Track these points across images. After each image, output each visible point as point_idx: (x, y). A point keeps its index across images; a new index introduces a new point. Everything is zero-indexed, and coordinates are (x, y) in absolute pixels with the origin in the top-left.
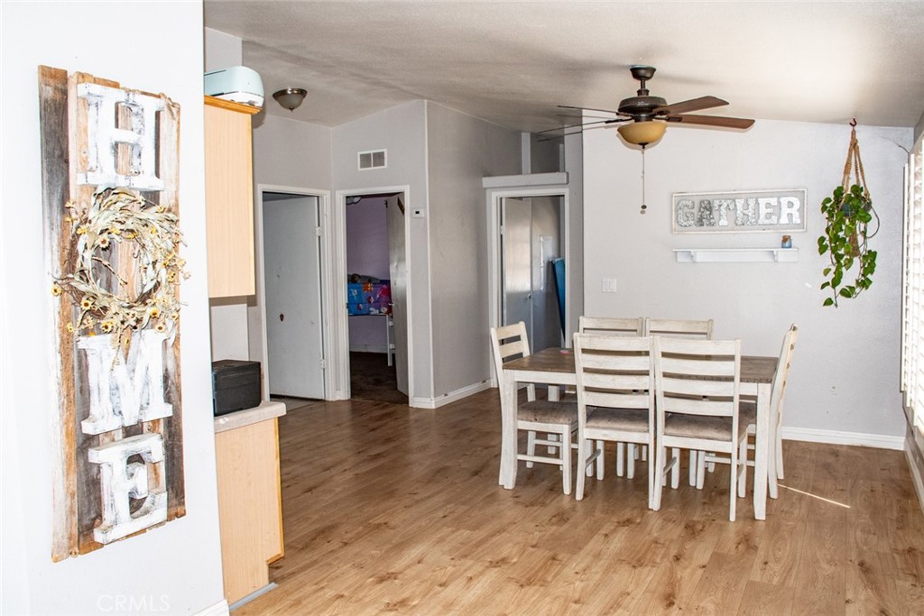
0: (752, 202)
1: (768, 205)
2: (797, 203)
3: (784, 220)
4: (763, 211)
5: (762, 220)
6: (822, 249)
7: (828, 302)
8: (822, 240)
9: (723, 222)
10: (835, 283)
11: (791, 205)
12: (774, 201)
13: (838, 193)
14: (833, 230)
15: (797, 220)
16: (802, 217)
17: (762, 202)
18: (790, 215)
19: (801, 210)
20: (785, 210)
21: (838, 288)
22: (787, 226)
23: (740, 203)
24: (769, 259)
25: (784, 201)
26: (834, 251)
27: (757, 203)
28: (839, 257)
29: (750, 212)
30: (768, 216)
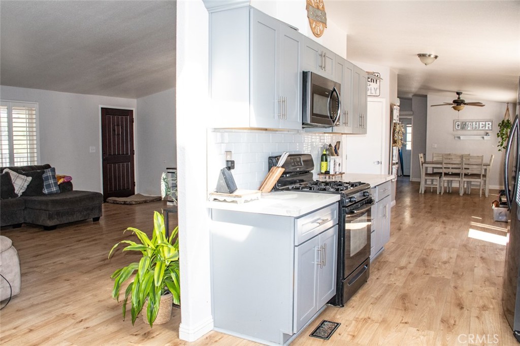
0: (478, 123)
1: (482, 124)
2: (491, 124)
3: (487, 128)
4: (481, 126)
5: (480, 128)
6: (498, 136)
7: (500, 150)
8: (498, 134)
9: (469, 129)
10: (501, 145)
11: (489, 124)
12: (484, 123)
13: (503, 122)
14: (501, 131)
15: (490, 128)
16: (492, 127)
17: (481, 123)
18: (489, 127)
19: (492, 126)
20: (487, 126)
21: (502, 147)
22: (487, 130)
23: (474, 123)
24: (482, 139)
25: (487, 123)
26: (502, 137)
27: (479, 124)
28: (503, 138)
29: (477, 126)
30: (482, 127)
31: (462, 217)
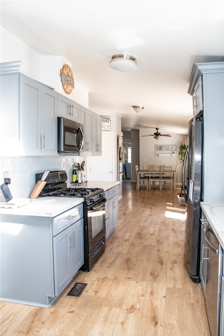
0: (168, 146)
1: (171, 147)
2: (175, 147)
3: (173, 149)
4: (170, 148)
5: (170, 149)
6: (180, 154)
7: (181, 162)
8: (179, 153)
9: (164, 150)
10: (182, 159)
11: (174, 147)
12: (172, 146)
13: (182, 146)
14: (181, 150)
15: (175, 150)
16: (176, 149)
17: (170, 146)
18: (174, 149)
19: (176, 148)
20: (174, 148)
21: (182, 160)
22: (174, 150)
23: (166, 147)
24: (171, 156)
25: (173, 146)
26: (181, 154)
27: (169, 147)
28: (182, 155)
29: (168, 148)
30: (171, 149)
31: (161, 204)
